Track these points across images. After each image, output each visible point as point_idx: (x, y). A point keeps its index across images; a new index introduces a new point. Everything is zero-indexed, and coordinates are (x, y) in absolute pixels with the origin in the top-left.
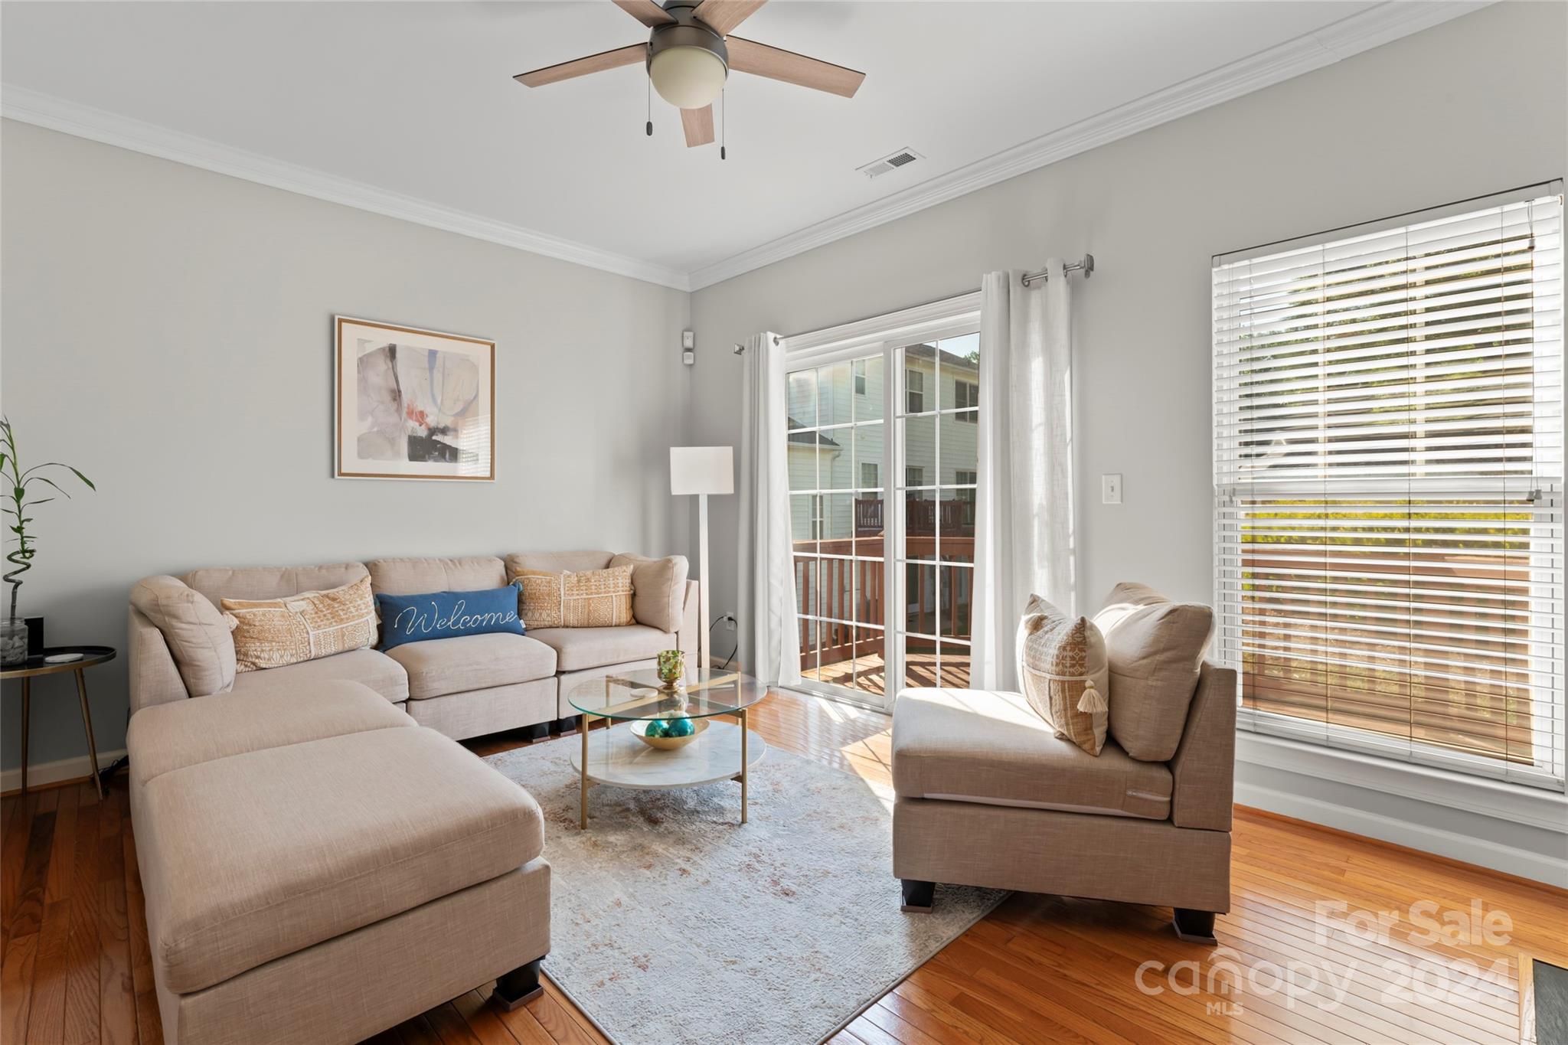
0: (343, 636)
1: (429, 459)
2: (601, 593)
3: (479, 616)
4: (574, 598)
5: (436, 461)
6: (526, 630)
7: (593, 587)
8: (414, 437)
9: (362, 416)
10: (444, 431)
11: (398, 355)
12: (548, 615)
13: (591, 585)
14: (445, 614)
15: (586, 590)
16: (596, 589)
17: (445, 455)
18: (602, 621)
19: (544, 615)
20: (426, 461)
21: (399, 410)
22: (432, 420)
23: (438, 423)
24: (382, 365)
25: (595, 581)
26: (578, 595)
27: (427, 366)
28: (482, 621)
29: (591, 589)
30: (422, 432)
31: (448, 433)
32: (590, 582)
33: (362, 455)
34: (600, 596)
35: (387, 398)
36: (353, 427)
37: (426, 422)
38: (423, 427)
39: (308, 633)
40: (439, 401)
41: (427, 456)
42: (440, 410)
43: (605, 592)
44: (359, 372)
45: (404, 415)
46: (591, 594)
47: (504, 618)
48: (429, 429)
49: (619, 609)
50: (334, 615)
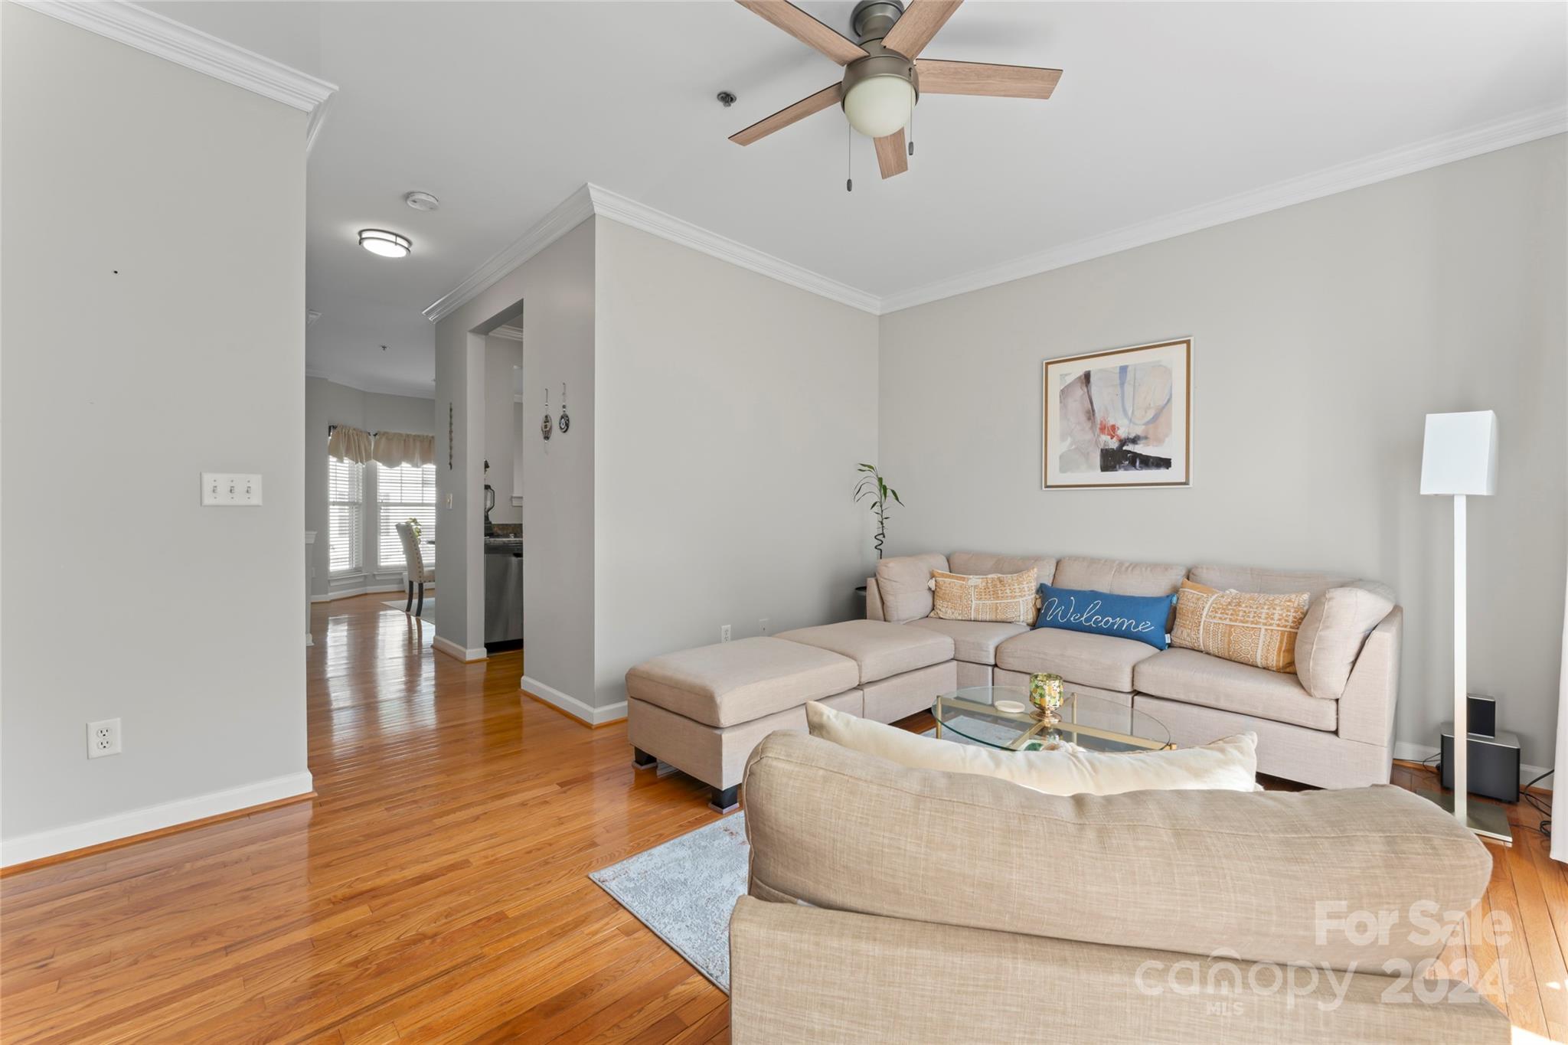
0: (997, 610)
1: (1120, 468)
2: (1247, 622)
3: (1110, 619)
4: (1216, 621)
5: (1126, 470)
6: (1170, 646)
7: (1241, 614)
8: (1106, 450)
9: (1063, 438)
10: (1134, 441)
11: (1092, 379)
12: (1188, 635)
13: (1239, 611)
14: (1080, 610)
15: (1232, 614)
16: (1243, 616)
17: (1136, 462)
18: (1243, 657)
19: (1185, 634)
20: (1116, 471)
21: (1092, 428)
22: (1122, 433)
23: (1129, 433)
24: (1079, 392)
25: (1246, 607)
26: (1220, 618)
27: (1118, 382)
28: (1113, 624)
29: (1237, 615)
30: (1113, 444)
31: (1139, 442)
32: (1240, 606)
33: (1063, 469)
34: (1246, 625)
35: (1083, 418)
36: (1057, 447)
37: (1117, 435)
38: (1115, 439)
39: (972, 601)
40: (1130, 413)
41: (1118, 467)
42: (1131, 421)
43: (1252, 623)
44: (1061, 402)
45: (1098, 431)
46: (1236, 621)
47: (1136, 626)
48: (1120, 441)
49: (1266, 647)
50: (995, 593)
